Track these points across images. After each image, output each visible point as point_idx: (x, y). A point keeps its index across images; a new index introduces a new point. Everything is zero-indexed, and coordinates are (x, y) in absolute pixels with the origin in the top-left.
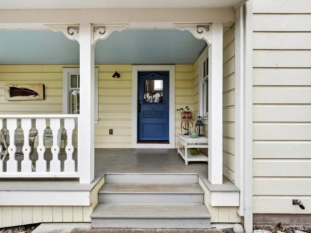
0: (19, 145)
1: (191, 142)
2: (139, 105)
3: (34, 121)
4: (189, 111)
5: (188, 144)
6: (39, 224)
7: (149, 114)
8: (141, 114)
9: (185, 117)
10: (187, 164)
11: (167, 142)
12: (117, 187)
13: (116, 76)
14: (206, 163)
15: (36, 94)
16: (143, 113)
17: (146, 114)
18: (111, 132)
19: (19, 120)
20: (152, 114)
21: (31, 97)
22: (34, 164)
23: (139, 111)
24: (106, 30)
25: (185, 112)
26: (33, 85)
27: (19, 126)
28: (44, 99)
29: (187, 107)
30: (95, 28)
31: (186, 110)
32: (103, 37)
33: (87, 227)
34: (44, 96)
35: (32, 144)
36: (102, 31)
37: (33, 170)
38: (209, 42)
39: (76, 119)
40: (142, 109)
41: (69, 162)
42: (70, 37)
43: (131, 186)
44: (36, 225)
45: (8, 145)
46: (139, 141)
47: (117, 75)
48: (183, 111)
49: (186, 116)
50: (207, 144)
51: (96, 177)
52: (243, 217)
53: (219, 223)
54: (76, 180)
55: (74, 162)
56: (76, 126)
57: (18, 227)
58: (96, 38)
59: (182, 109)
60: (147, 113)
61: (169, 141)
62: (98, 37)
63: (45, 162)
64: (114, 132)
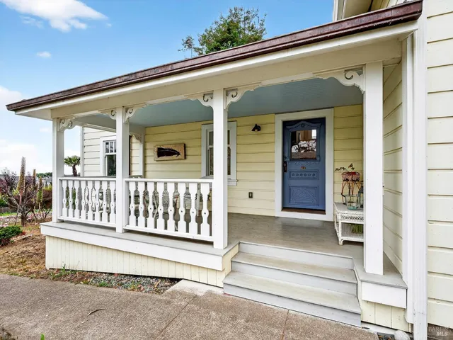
0: (166, 205)
1: (346, 215)
2: (284, 163)
3: (176, 184)
4: (353, 171)
5: (343, 217)
6: (181, 279)
7: (298, 175)
8: (287, 174)
9: (347, 180)
10: (341, 243)
11: (323, 211)
12: (251, 257)
13: (256, 130)
14: (361, 244)
15: (178, 154)
16: (290, 172)
17: (293, 175)
18: (251, 195)
19: (166, 183)
20: (301, 175)
21: (174, 157)
22: (177, 224)
23: (284, 169)
24: (238, 92)
25: (348, 173)
26: (175, 144)
27: (166, 189)
28: (185, 158)
29: (351, 166)
30: (227, 92)
31: (350, 170)
32: (235, 100)
33: (220, 292)
34: (185, 155)
35: (175, 205)
36: (234, 94)
37: (176, 230)
38: (363, 88)
39: (211, 184)
40: (288, 168)
41: (205, 225)
42: (206, 104)
43: (266, 260)
44: (178, 280)
45: (158, 205)
46: (284, 208)
47: (257, 128)
48: (345, 171)
49: (350, 178)
50: (362, 219)
51: (229, 243)
52: (412, 325)
53: (375, 324)
54: (211, 243)
55: (208, 226)
56: (211, 190)
57: (165, 278)
58: (229, 102)
59: (344, 169)
60: (295, 174)
61: (324, 211)
62: (230, 100)
63: (185, 223)
64: (254, 195)
